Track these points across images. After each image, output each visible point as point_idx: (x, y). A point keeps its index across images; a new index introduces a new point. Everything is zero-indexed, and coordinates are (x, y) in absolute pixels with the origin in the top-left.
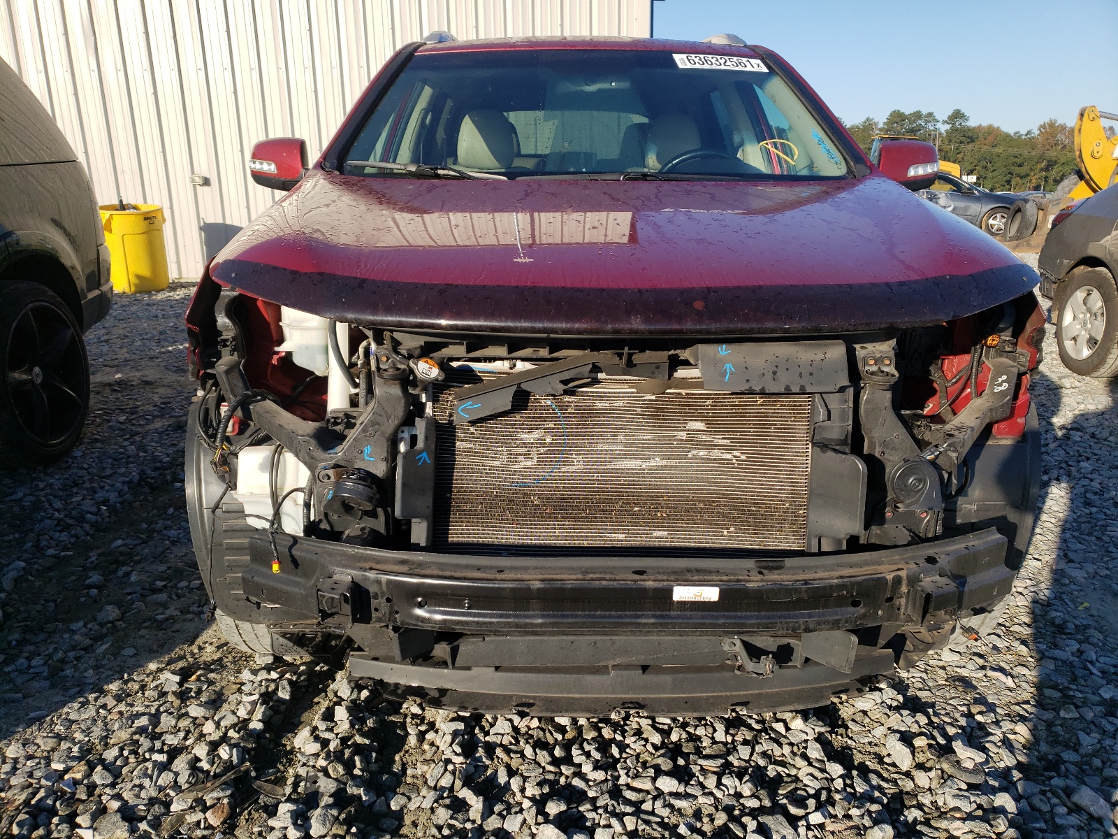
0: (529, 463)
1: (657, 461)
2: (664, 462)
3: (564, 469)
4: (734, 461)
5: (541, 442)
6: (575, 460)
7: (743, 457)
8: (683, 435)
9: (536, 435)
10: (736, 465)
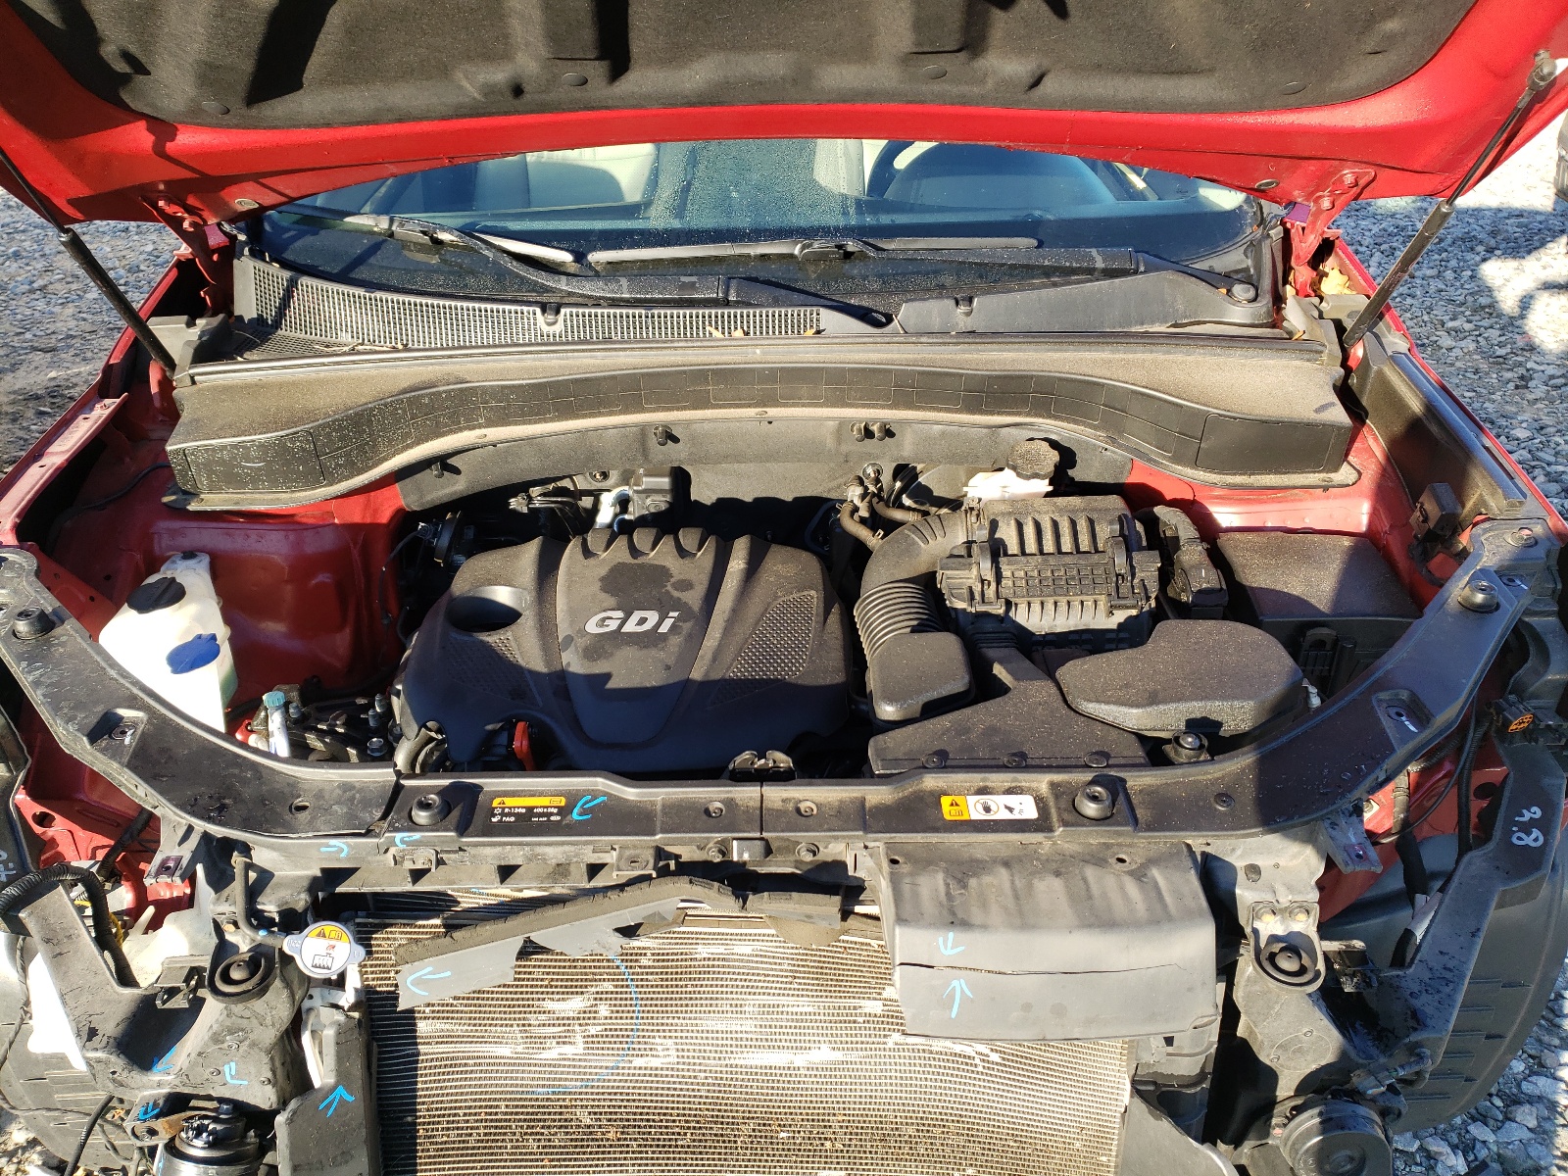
0: (568, 1050)
1: (823, 1054)
2: (838, 1056)
3: (638, 1062)
4: (977, 1061)
5: (587, 1016)
6: (659, 1048)
7: (995, 1057)
8: (874, 1007)
9: (575, 1004)
10: (980, 1069)
